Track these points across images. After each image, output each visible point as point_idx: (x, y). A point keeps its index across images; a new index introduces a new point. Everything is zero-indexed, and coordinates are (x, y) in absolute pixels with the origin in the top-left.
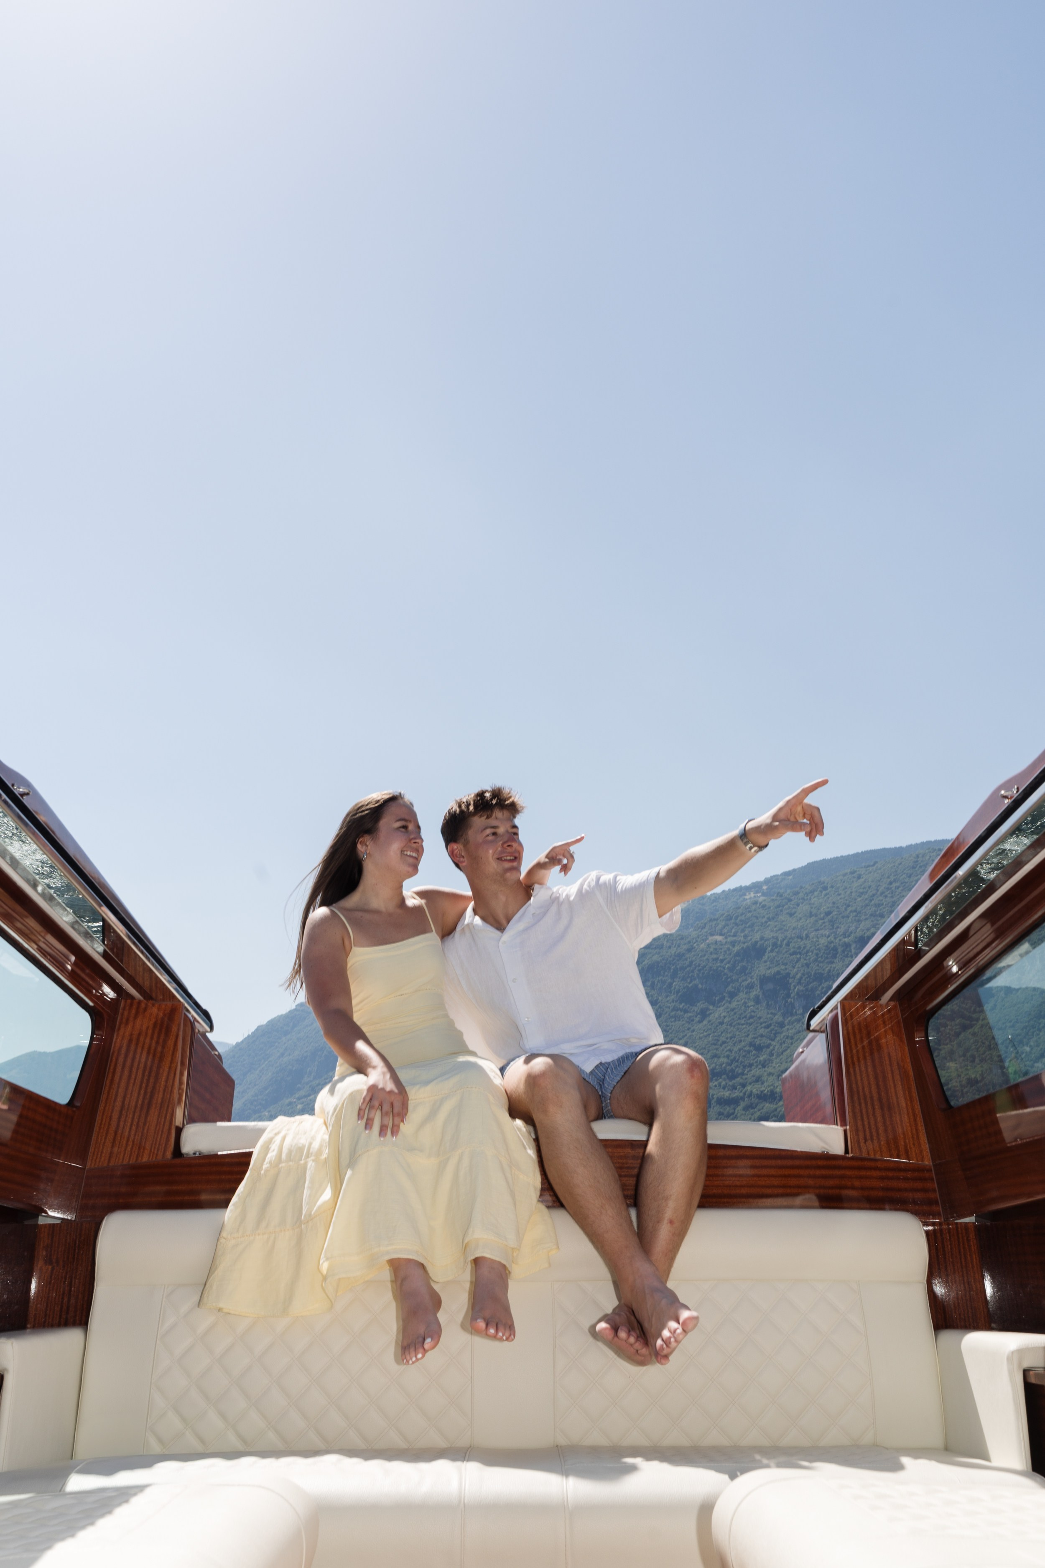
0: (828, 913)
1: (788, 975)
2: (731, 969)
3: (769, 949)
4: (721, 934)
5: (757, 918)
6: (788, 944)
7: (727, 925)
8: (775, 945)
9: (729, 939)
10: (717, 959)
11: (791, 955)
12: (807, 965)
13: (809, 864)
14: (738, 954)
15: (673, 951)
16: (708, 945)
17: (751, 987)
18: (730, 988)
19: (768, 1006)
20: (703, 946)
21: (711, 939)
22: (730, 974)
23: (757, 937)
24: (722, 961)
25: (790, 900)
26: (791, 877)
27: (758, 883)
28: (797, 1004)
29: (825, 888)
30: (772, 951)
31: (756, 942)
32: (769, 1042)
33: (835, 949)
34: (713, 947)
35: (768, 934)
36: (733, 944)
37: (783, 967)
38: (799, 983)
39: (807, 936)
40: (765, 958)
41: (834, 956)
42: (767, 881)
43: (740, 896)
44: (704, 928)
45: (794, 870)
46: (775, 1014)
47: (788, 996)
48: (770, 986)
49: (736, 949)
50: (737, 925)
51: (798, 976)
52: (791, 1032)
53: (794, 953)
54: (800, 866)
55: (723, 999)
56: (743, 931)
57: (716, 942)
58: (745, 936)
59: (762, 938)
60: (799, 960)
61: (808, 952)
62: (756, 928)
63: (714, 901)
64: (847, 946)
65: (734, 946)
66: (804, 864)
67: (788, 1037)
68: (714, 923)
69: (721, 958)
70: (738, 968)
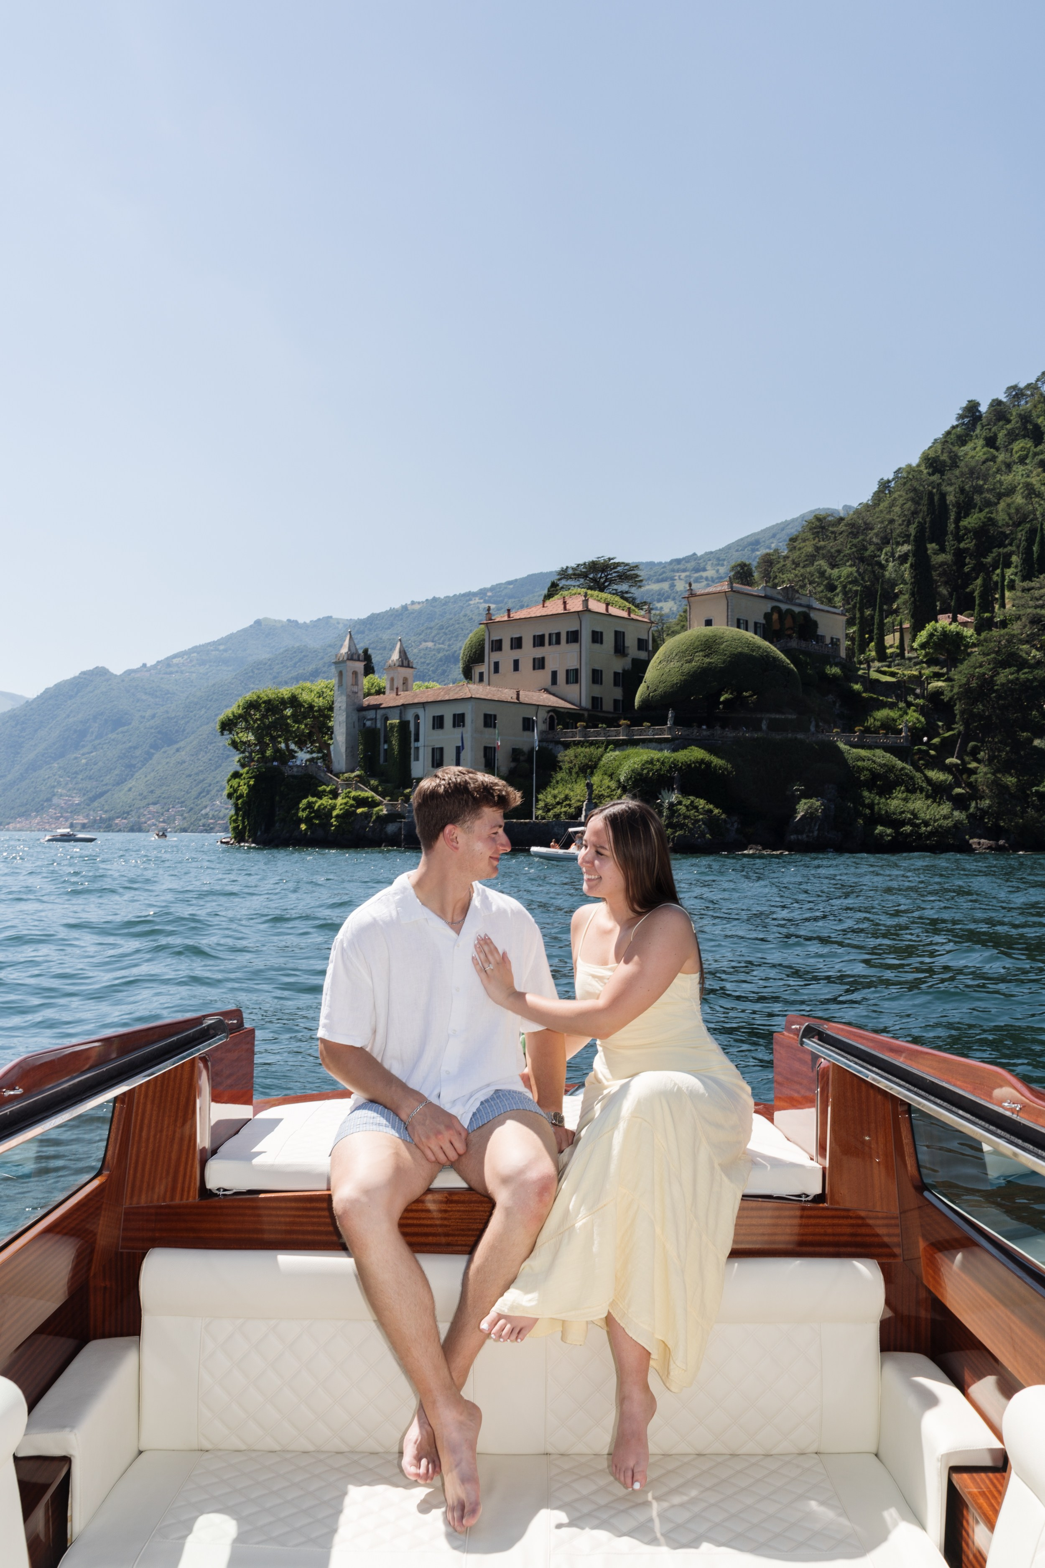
2: (434, 672)
5: (462, 629)
7: (438, 634)
9: (438, 646)
10: (424, 663)
13: (529, 576)
14: (441, 660)
20: (415, 651)
21: (424, 645)
22: (433, 675)
24: (428, 664)
26: (511, 586)
27: (485, 589)
31: (455, 651)
34: (423, 652)
36: (439, 651)
43: (467, 601)
44: (420, 634)
45: (516, 580)
50: (446, 634)
54: (521, 576)
56: (449, 640)
62: (460, 638)
63: (444, 604)
65: (439, 653)
66: (525, 575)
68: (429, 631)
70: (440, 671)
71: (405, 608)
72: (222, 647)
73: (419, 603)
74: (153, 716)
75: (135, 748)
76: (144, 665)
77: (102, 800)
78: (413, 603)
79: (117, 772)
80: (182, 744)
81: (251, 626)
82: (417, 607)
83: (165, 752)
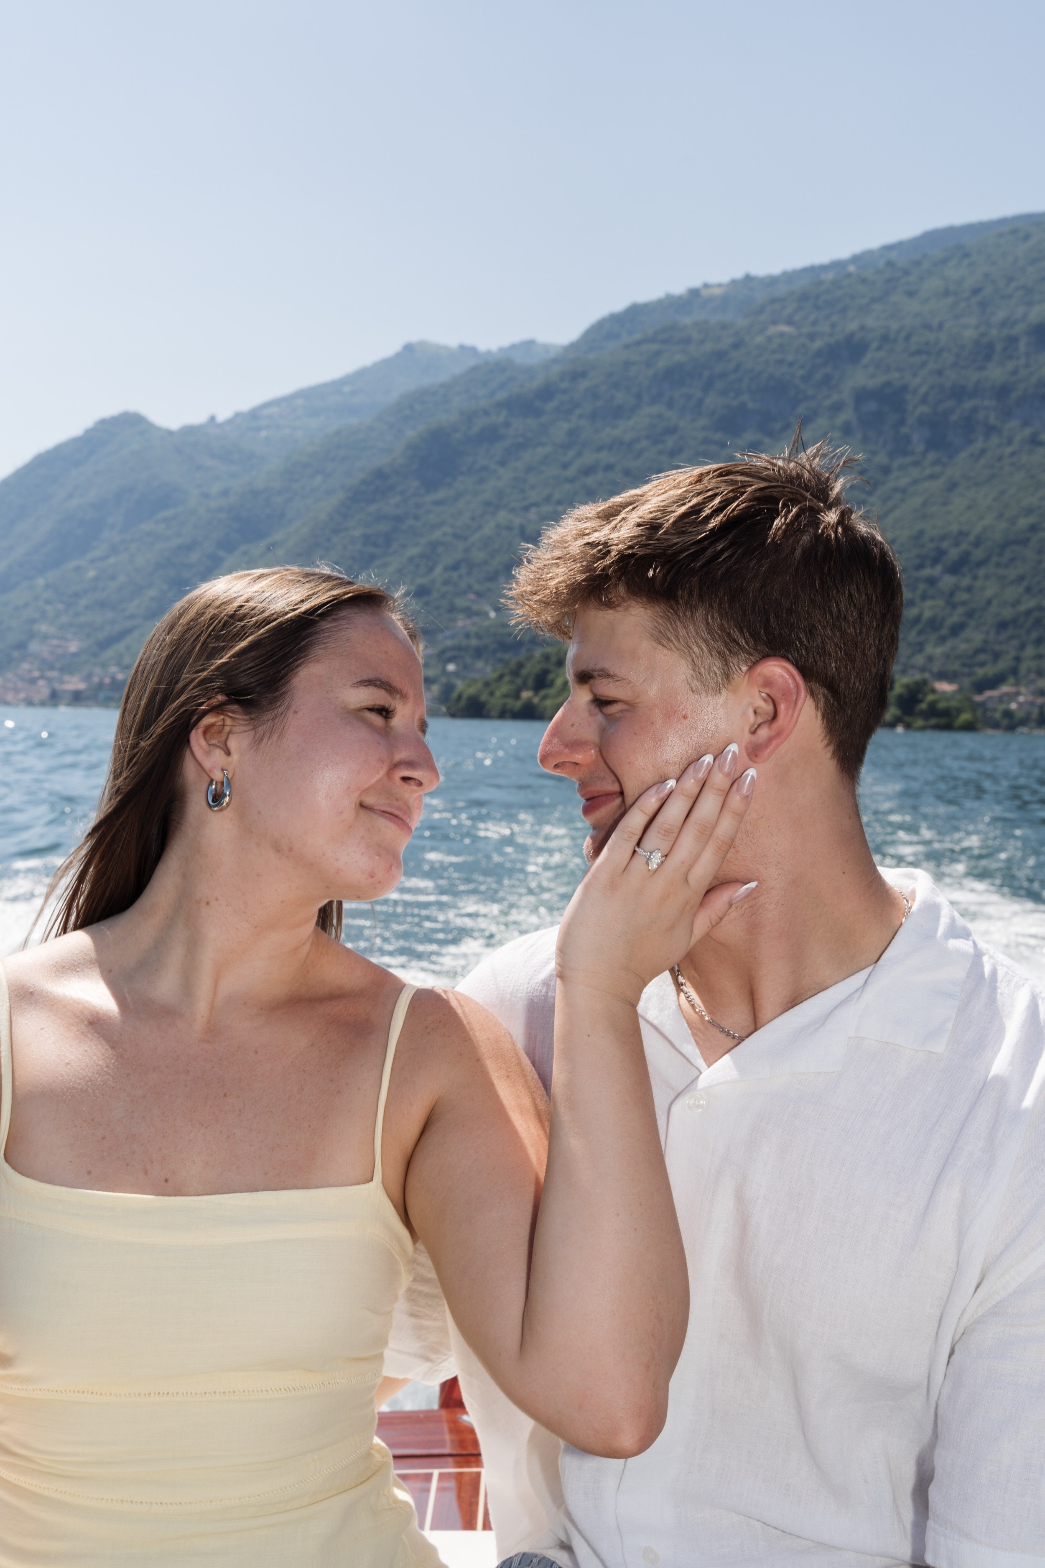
0: (976, 291)
1: (904, 388)
2: (805, 379)
3: (874, 345)
4: (790, 322)
6: (908, 338)
7: (799, 311)
8: (885, 338)
9: (806, 330)
10: (780, 362)
11: (913, 354)
12: (940, 372)
14: (819, 353)
15: (708, 347)
16: (770, 339)
17: (837, 408)
18: (801, 409)
19: (865, 440)
20: (759, 339)
21: (773, 330)
22: (803, 386)
23: (853, 326)
24: (791, 364)
25: (907, 273)
28: (915, 437)
29: (967, 255)
30: (879, 348)
31: (852, 335)
32: (862, 496)
33: (990, 346)
34: (776, 341)
35: (870, 322)
36: (812, 337)
37: (896, 375)
38: (924, 400)
39: (941, 326)
40: (866, 360)
41: (988, 358)
42: (856, 259)
45: (900, 243)
46: (874, 453)
47: (902, 422)
48: (872, 406)
49: (818, 344)
50: (816, 309)
51: (923, 390)
52: (903, 482)
53: (919, 352)
55: (787, 427)
56: (827, 318)
57: (782, 335)
58: (833, 326)
59: (862, 328)
60: (924, 364)
61: (941, 350)
62: (851, 314)
63: (770, 287)
64: (1012, 340)
65: (812, 341)
67: (896, 490)
68: (778, 305)
69: (790, 358)
70: (818, 376)
71: (694, 293)
72: (347, 389)
73: (720, 285)
74: (225, 493)
75: (189, 547)
76: (212, 419)
77: (120, 647)
78: (706, 286)
79: (152, 593)
80: (278, 536)
81: (398, 355)
82: (717, 291)
83: (245, 553)
